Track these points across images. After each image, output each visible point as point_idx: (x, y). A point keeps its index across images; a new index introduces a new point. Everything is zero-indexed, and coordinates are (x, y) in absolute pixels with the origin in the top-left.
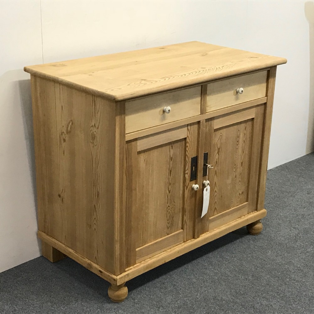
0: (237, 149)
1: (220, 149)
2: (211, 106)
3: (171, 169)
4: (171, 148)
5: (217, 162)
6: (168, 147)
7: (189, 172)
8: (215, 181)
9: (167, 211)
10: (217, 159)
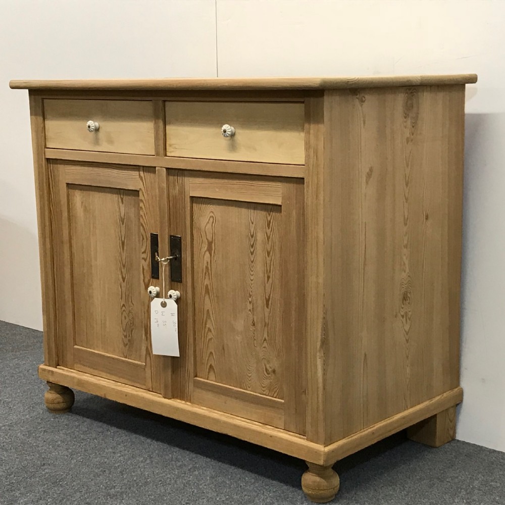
0: (252, 262)
1: (213, 244)
2: (177, 147)
3: (123, 239)
4: (120, 200)
5: (207, 268)
6: (115, 197)
7: (148, 258)
8: (206, 308)
9: (122, 314)
10: (207, 263)
